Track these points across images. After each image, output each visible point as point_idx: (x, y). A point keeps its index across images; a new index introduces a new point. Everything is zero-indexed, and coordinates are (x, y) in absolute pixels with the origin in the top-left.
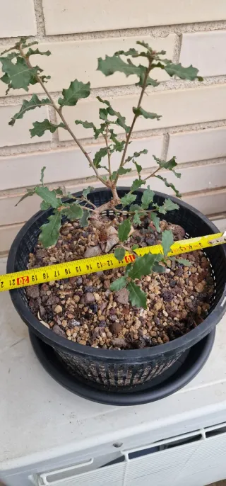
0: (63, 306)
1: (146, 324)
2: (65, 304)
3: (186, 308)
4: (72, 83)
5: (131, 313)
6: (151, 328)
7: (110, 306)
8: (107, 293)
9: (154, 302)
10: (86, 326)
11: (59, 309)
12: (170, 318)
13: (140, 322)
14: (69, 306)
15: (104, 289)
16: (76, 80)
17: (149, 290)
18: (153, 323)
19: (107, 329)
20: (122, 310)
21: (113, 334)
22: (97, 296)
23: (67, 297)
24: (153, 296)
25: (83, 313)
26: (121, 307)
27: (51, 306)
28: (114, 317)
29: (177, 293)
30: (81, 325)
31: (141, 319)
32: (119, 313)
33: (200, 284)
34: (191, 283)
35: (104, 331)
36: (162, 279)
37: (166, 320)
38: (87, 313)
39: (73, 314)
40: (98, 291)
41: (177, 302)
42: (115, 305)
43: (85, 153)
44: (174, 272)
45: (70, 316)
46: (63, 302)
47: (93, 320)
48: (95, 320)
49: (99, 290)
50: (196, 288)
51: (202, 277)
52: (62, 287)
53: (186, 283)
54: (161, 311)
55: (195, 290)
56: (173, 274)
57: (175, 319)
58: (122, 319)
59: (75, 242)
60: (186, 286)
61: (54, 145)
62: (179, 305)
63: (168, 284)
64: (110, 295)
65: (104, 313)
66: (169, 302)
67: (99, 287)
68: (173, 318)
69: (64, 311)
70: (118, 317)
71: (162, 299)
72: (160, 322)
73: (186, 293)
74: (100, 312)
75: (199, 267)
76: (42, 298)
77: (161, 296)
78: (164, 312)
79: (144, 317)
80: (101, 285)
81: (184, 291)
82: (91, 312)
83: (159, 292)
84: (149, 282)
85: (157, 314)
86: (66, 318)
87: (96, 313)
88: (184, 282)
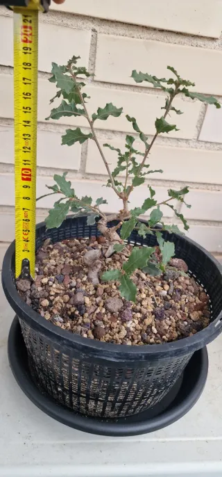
0: (51, 301)
1: (132, 336)
2: (53, 300)
3: (177, 330)
4: (107, 104)
5: (118, 322)
6: (136, 341)
7: (98, 311)
8: (98, 299)
9: (145, 317)
10: (68, 324)
11: (45, 303)
12: (159, 336)
13: (126, 332)
14: (56, 303)
15: (96, 295)
16: (111, 104)
17: (142, 305)
18: (140, 337)
19: (90, 332)
20: (109, 317)
21: (95, 337)
22: (87, 300)
23: (57, 294)
24: (144, 311)
25: (69, 313)
26: (109, 314)
27: (39, 299)
28: (99, 323)
29: (170, 315)
30: (64, 322)
31: (127, 329)
32: (106, 319)
33: (196, 312)
34: (186, 309)
35: (87, 333)
36: (157, 300)
37: (154, 337)
38: (73, 313)
39: (59, 311)
40: (89, 296)
41: (169, 322)
42: (104, 310)
43: (106, 164)
44: (171, 296)
45: (55, 311)
46: (52, 298)
47: (78, 321)
48: (80, 321)
49: (91, 296)
50: (191, 315)
51: (199, 308)
52: (54, 286)
53: (181, 309)
54: (150, 326)
55: (189, 317)
56: (169, 297)
57: (164, 337)
58: (108, 326)
59: (78, 253)
60: (181, 311)
61: (80, 175)
62: (170, 326)
63: (162, 305)
64: (100, 302)
65: (91, 316)
66: (160, 320)
67: (91, 293)
68: (161, 336)
69: (51, 306)
70: (104, 323)
71: (154, 316)
72: (147, 337)
73: (180, 316)
74: (86, 315)
75: (197, 298)
76: (31, 291)
77: (153, 313)
78: (153, 328)
79: (132, 329)
80: (94, 291)
81: (178, 314)
82: (77, 313)
83: (152, 310)
84: (143, 299)
85: (145, 328)
86: (51, 312)
87: (82, 316)
88: (179, 307)
